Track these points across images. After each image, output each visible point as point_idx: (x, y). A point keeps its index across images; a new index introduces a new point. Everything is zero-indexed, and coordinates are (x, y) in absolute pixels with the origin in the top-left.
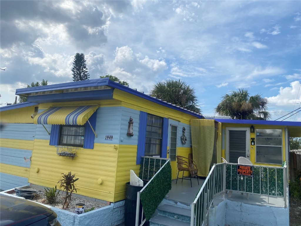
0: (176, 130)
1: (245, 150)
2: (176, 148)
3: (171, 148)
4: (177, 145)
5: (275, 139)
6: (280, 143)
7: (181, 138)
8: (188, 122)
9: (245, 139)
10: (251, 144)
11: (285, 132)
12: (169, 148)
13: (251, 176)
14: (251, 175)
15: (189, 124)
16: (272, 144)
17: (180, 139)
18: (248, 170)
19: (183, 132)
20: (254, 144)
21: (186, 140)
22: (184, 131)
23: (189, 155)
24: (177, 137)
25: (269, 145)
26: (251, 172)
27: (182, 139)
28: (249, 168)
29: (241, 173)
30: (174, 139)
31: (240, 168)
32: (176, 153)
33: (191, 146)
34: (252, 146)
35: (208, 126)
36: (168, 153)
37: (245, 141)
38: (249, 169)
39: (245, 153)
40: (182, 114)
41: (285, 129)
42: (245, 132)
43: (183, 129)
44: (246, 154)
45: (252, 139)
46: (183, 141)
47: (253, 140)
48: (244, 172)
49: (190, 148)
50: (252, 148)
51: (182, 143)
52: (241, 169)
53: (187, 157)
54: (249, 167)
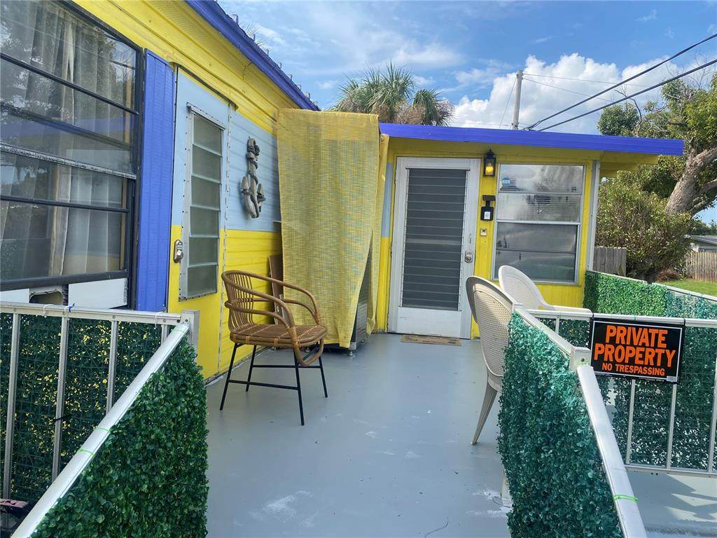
0: (218, 144)
1: (460, 239)
2: (217, 232)
3: (193, 232)
4: (222, 222)
5: (560, 198)
6: (575, 213)
7: (239, 188)
8: (268, 120)
9: (462, 199)
10: (482, 218)
11: (594, 177)
12: (180, 230)
13: (668, 379)
14: (671, 372)
15: (270, 129)
16: (548, 216)
17: (234, 191)
18: (655, 347)
19: (249, 160)
20: (492, 218)
21: (260, 197)
22: (252, 155)
23: (268, 263)
24: (225, 181)
25: (540, 220)
26: (670, 357)
27: (243, 193)
28: (657, 335)
29: (614, 362)
30: (207, 191)
31: (609, 335)
32: (216, 260)
33: (277, 227)
34: (484, 225)
35: (353, 142)
36: (177, 260)
37: (462, 207)
38: (661, 339)
39: (459, 248)
40: (243, 74)
41: (594, 165)
42: (463, 173)
43: (249, 149)
44: (463, 251)
45: (485, 197)
46: (251, 204)
47: (488, 203)
48: (632, 361)
49: (270, 235)
50: (484, 231)
51: (245, 210)
52: (613, 340)
53: (261, 270)
54: (662, 332)
